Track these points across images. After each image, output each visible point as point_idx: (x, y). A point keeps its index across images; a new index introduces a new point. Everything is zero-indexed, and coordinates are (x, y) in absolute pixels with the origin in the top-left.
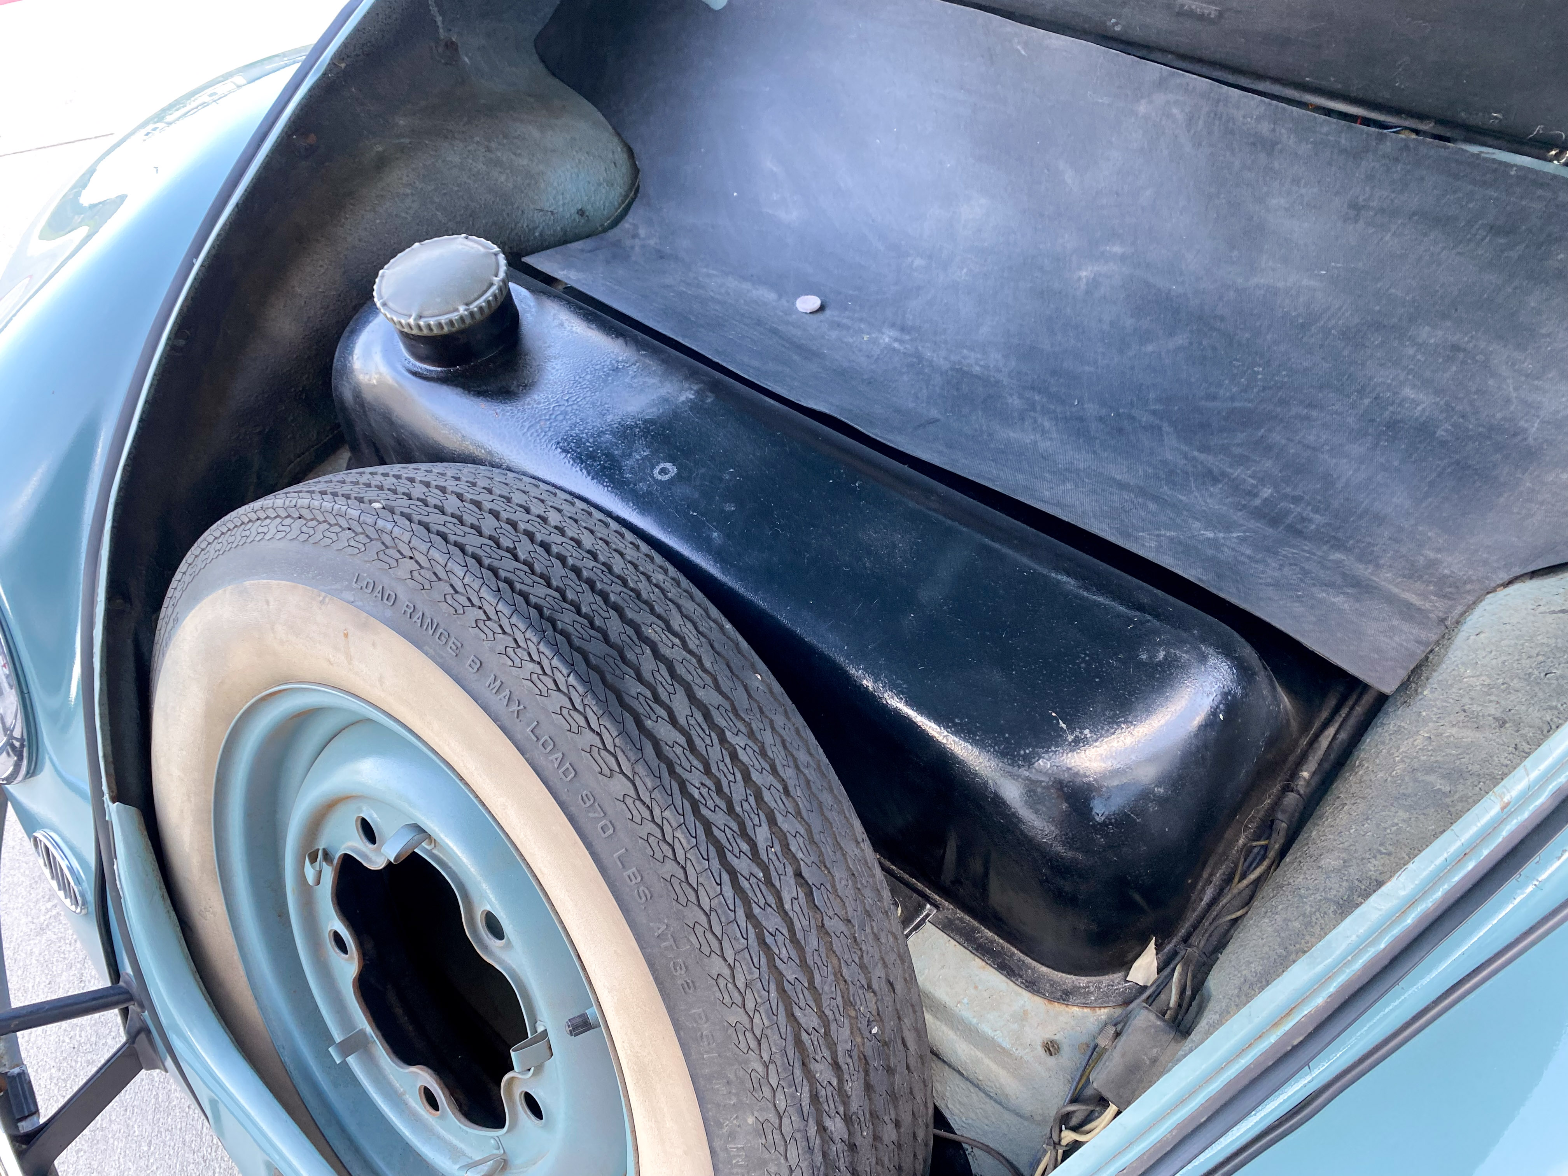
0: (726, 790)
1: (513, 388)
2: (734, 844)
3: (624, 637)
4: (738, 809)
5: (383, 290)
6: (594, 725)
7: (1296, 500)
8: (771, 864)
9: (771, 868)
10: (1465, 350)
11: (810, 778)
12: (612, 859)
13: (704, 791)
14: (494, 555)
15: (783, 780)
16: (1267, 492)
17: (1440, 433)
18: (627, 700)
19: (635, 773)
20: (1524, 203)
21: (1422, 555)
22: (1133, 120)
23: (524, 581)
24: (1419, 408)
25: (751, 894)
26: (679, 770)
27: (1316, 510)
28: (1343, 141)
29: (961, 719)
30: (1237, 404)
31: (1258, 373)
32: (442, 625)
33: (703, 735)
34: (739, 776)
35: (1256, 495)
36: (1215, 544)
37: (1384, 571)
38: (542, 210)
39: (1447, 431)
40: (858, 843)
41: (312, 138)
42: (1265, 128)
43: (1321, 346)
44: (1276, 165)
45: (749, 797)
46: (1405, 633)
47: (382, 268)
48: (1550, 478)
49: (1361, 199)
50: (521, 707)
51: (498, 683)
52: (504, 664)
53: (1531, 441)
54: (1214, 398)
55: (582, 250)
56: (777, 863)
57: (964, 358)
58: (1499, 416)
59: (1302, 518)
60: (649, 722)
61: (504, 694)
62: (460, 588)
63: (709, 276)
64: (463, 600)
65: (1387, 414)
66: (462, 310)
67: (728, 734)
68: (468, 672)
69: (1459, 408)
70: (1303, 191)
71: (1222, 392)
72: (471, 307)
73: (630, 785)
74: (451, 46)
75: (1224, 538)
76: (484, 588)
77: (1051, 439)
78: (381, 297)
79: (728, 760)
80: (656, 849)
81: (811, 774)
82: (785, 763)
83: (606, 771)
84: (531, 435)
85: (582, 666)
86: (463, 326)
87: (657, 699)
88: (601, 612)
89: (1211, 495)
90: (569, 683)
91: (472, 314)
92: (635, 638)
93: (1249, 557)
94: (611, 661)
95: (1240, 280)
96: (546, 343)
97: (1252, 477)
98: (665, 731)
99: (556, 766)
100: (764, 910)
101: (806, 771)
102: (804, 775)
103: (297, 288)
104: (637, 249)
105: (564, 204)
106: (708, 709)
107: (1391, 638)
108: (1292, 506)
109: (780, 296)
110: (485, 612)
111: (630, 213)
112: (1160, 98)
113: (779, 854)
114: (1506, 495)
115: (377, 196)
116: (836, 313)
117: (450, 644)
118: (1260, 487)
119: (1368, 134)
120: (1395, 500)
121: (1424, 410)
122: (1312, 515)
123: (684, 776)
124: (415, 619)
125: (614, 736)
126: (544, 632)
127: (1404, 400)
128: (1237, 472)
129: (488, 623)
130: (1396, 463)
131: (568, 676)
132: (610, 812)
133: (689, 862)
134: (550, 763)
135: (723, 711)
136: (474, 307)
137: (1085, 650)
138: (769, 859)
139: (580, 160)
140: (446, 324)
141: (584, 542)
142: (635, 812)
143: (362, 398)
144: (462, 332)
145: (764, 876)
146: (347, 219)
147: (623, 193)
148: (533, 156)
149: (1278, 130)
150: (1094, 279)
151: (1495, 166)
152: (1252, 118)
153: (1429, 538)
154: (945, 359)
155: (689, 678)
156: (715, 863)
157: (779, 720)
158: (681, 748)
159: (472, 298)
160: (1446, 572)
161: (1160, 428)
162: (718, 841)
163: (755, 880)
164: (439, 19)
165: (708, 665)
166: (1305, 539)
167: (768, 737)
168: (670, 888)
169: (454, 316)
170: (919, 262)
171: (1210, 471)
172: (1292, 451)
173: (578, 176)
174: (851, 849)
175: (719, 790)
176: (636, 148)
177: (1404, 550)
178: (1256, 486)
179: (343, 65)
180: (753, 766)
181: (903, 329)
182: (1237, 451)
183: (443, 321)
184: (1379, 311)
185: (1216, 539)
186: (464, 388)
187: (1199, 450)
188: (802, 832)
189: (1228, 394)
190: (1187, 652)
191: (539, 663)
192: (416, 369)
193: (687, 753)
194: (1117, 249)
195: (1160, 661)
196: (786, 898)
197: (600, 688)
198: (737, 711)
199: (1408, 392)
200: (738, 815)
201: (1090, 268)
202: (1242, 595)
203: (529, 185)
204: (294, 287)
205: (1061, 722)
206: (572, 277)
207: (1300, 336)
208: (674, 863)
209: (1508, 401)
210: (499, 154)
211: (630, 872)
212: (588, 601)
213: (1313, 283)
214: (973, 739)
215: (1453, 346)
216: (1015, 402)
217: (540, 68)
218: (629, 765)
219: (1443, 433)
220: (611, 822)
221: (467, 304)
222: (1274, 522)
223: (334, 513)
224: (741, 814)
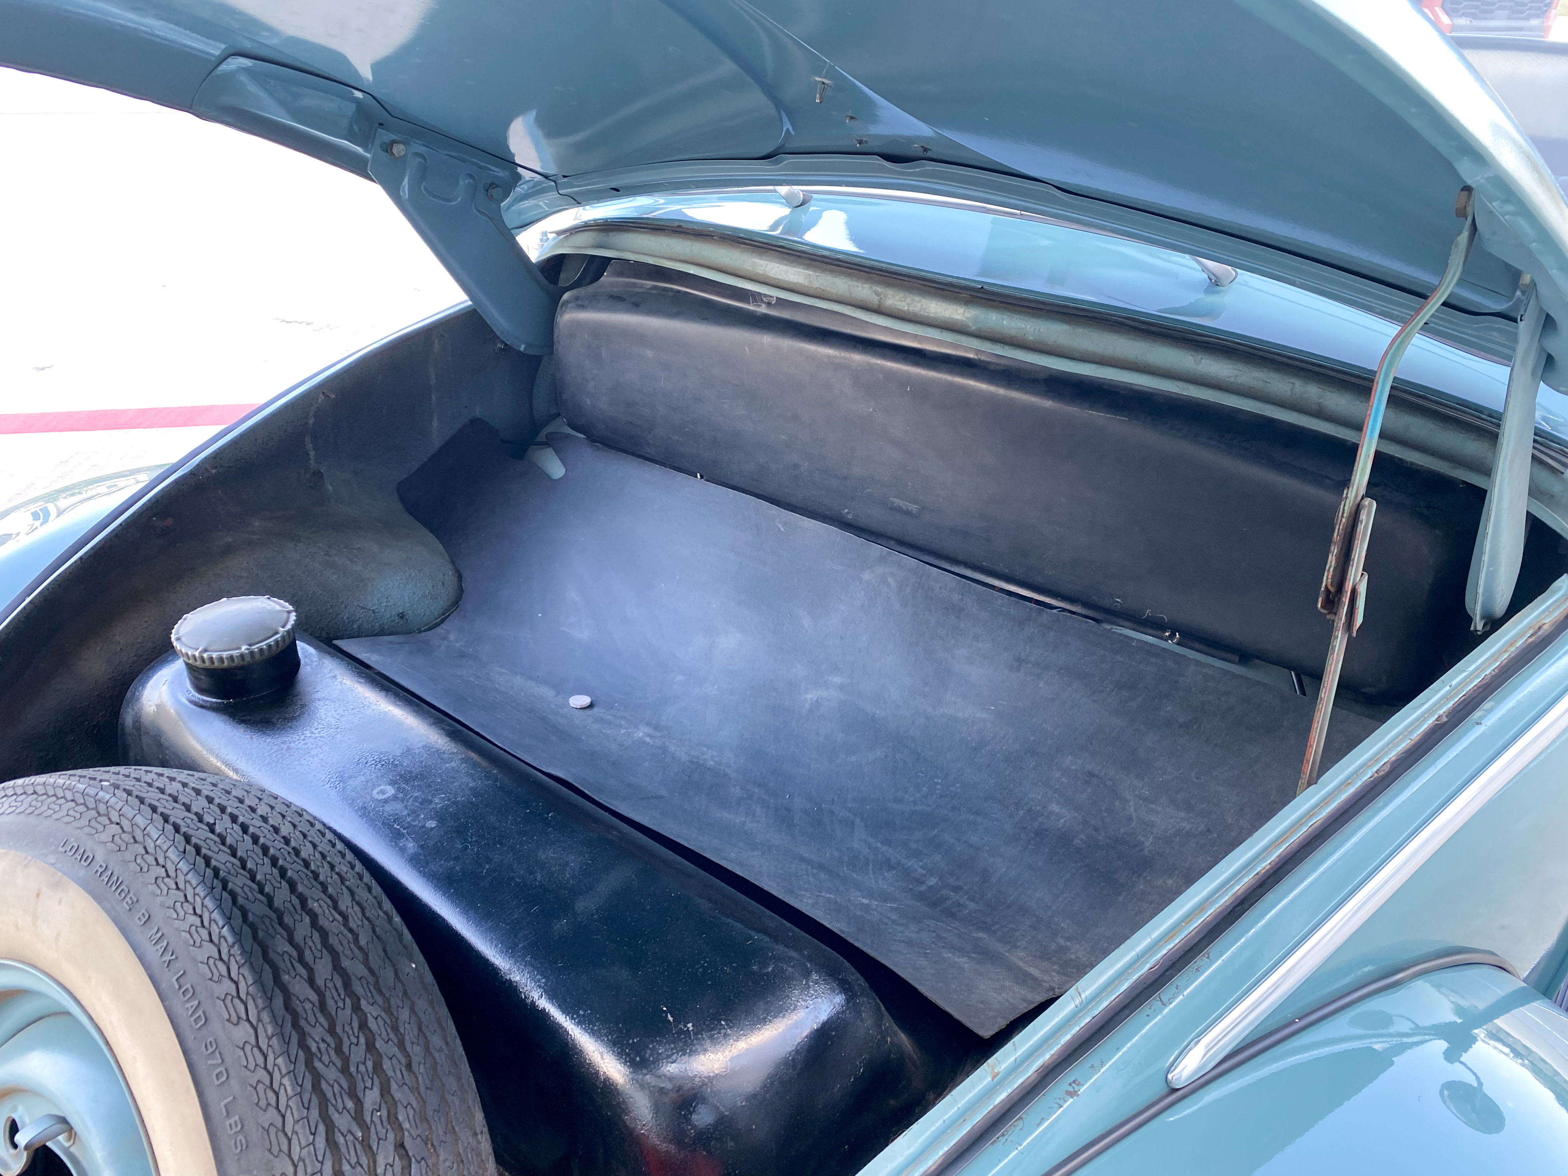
0: (345, 1049)
1: (274, 720)
2: (339, 1100)
3: (287, 905)
4: (353, 1069)
5: (181, 629)
6: (234, 975)
7: (957, 889)
8: (373, 1126)
9: (373, 1130)
10: (1097, 776)
11: (438, 1060)
12: (218, 1108)
13: (323, 1046)
14: (192, 826)
15: (409, 1056)
16: (933, 881)
17: (1076, 841)
18: (272, 955)
19: (259, 1020)
20: (1142, 667)
21: (1055, 942)
22: (858, 583)
23: (211, 846)
24: (1062, 821)
25: (343, 1149)
26: (302, 1023)
27: (972, 899)
28: (1012, 611)
29: (585, 1011)
30: (918, 808)
31: (937, 783)
32: (125, 883)
33: (336, 997)
34: (362, 1040)
35: (923, 882)
36: (867, 908)
37: (1019, 950)
38: (363, 608)
39: (1082, 840)
40: (475, 1134)
41: (169, 522)
42: (956, 597)
43: (988, 766)
44: (962, 625)
45: (367, 1061)
46: (1014, 993)
47: (188, 613)
48: (1160, 882)
49: (1023, 654)
50: (174, 957)
51: (159, 934)
52: (169, 917)
53: (1146, 852)
54: (900, 801)
55: (391, 642)
56: (379, 1127)
57: (703, 754)
58: (1122, 830)
59: (959, 903)
60: (287, 977)
61: (161, 945)
62: (151, 849)
63: (501, 674)
64: (150, 859)
65: (1036, 824)
66: (244, 648)
67: (363, 1003)
68: (135, 922)
69: (1093, 822)
70: (980, 645)
71: (907, 796)
72: (253, 647)
73: (252, 1031)
74: (318, 475)
75: (877, 905)
76: (172, 848)
77: (759, 822)
78: (177, 633)
79: (356, 1025)
80: (262, 1096)
81: (441, 1058)
82: (415, 1040)
83: (234, 1018)
84: (276, 757)
85: (238, 921)
86: (242, 663)
87: (301, 960)
88: (273, 881)
89: (884, 878)
90: (222, 934)
91: (252, 653)
92: (298, 907)
93: (893, 921)
94: (267, 921)
95: (929, 710)
96: (315, 689)
97: (923, 868)
98: (300, 988)
99: (190, 1013)
100: (353, 1168)
101: (436, 1055)
102: (434, 1058)
103: (117, 637)
104: (443, 648)
105: (387, 606)
106: (350, 978)
107: (1000, 994)
108: (952, 894)
109: (558, 694)
110: (166, 871)
111: (446, 622)
112: (880, 570)
113: (384, 1119)
114: (1124, 894)
115: (214, 574)
116: (602, 711)
117: (128, 899)
118: (928, 876)
119: (1031, 609)
120: (1037, 895)
121: (1065, 822)
122: (967, 902)
123: (306, 1029)
124: (103, 877)
125: (249, 984)
126: (213, 888)
127: (1052, 813)
128: (911, 863)
129: (166, 880)
130: (1040, 864)
131: (223, 927)
132: (228, 1060)
133: (289, 1111)
134: (184, 1010)
135: (365, 983)
136: (255, 648)
137: (705, 958)
138: (372, 1121)
139: (410, 575)
140: (227, 658)
141: (282, 830)
142: (251, 1059)
143: (140, 722)
144: (242, 668)
145: (362, 1136)
146: (182, 588)
147: (445, 608)
148: (368, 564)
149: (964, 599)
150: (817, 701)
151: (1121, 638)
152: (946, 590)
153: (1063, 928)
154: (686, 753)
155: (339, 949)
156: (315, 1113)
157: (422, 1004)
158: (310, 1005)
159: (256, 641)
160: (1073, 957)
161: (853, 822)
162: (324, 1095)
163: (352, 1138)
164: (312, 453)
165: (363, 942)
166: (956, 919)
167: (404, 1015)
168: (266, 1137)
169: (235, 653)
170: (680, 678)
171: (888, 860)
172: (958, 849)
173: (405, 586)
174: (465, 1136)
175: (339, 1050)
176: (466, 574)
177: (1039, 937)
178: (925, 876)
179: (214, 471)
180: (380, 1035)
181: (657, 728)
182: (913, 846)
183: (224, 656)
184: (1034, 741)
185: (868, 905)
186: (230, 716)
187: (883, 844)
188: (415, 1105)
189: (912, 799)
190: (793, 967)
191: (201, 916)
192: (193, 699)
193: (317, 1010)
194: (837, 680)
195: (768, 972)
196: (381, 1162)
197: (249, 942)
198: (379, 985)
199: (1055, 807)
200: (351, 1075)
201: (814, 693)
202: (875, 946)
203: (357, 586)
204: (115, 635)
205: (669, 1015)
206: (373, 659)
207: (973, 756)
208: (275, 1111)
209: (1130, 819)
210: (336, 559)
211: (232, 1121)
212: (264, 871)
213: (984, 715)
214: (592, 1029)
215: (1089, 772)
216: (736, 791)
217: (399, 506)
218: (255, 1012)
219: (1079, 842)
220: (226, 1070)
221: (250, 645)
222: (933, 904)
223: (64, 787)
224: (354, 1074)
